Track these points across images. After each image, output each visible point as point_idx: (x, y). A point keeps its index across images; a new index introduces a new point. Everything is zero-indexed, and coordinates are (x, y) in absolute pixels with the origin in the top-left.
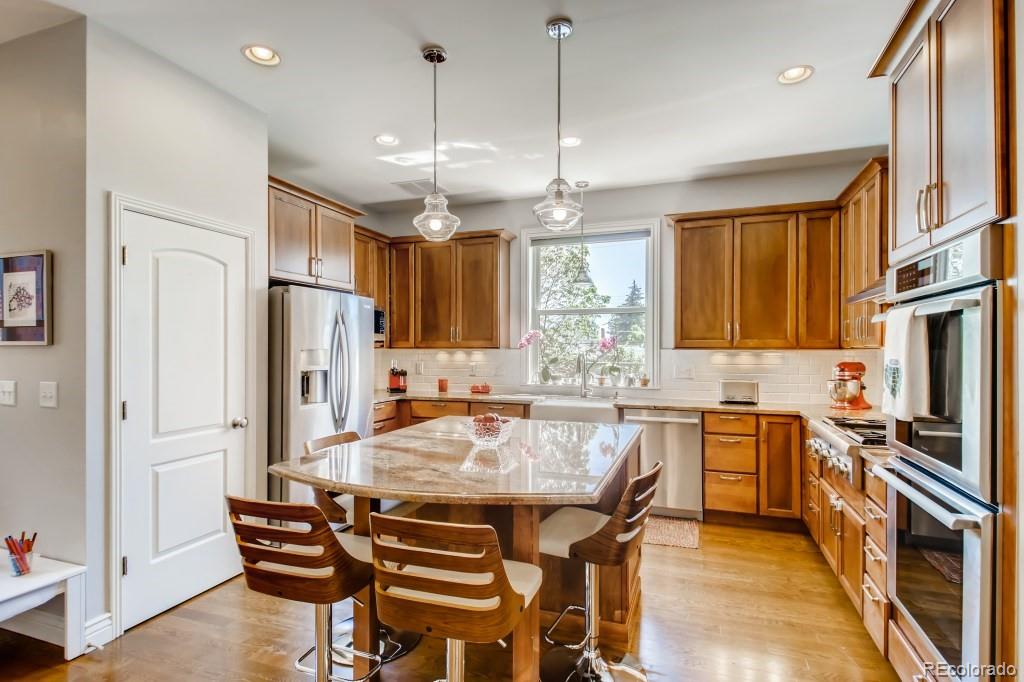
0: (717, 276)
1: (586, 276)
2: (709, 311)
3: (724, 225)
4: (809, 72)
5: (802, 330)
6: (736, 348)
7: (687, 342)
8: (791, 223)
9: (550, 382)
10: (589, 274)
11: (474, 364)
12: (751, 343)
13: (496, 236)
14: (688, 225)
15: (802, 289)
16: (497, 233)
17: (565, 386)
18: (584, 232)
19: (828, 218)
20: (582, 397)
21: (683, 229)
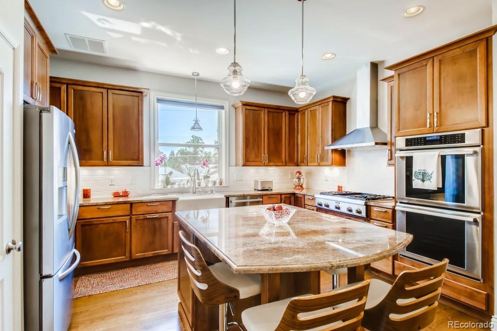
0: (259, 133)
1: (199, 126)
2: (256, 148)
3: (261, 111)
4: (334, 56)
5: (287, 158)
6: (266, 166)
7: (248, 163)
8: (283, 114)
9: (169, 187)
10: (200, 125)
11: (113, 177)
12: (271, 164)
13: (141, 93)
14: (248, 108)
15: (287, 142)
16: (142, 90)
17: (179, 188)
18: (198, 101)
19: (295, 115)
20: (194, 193)
21: (246, 109)
